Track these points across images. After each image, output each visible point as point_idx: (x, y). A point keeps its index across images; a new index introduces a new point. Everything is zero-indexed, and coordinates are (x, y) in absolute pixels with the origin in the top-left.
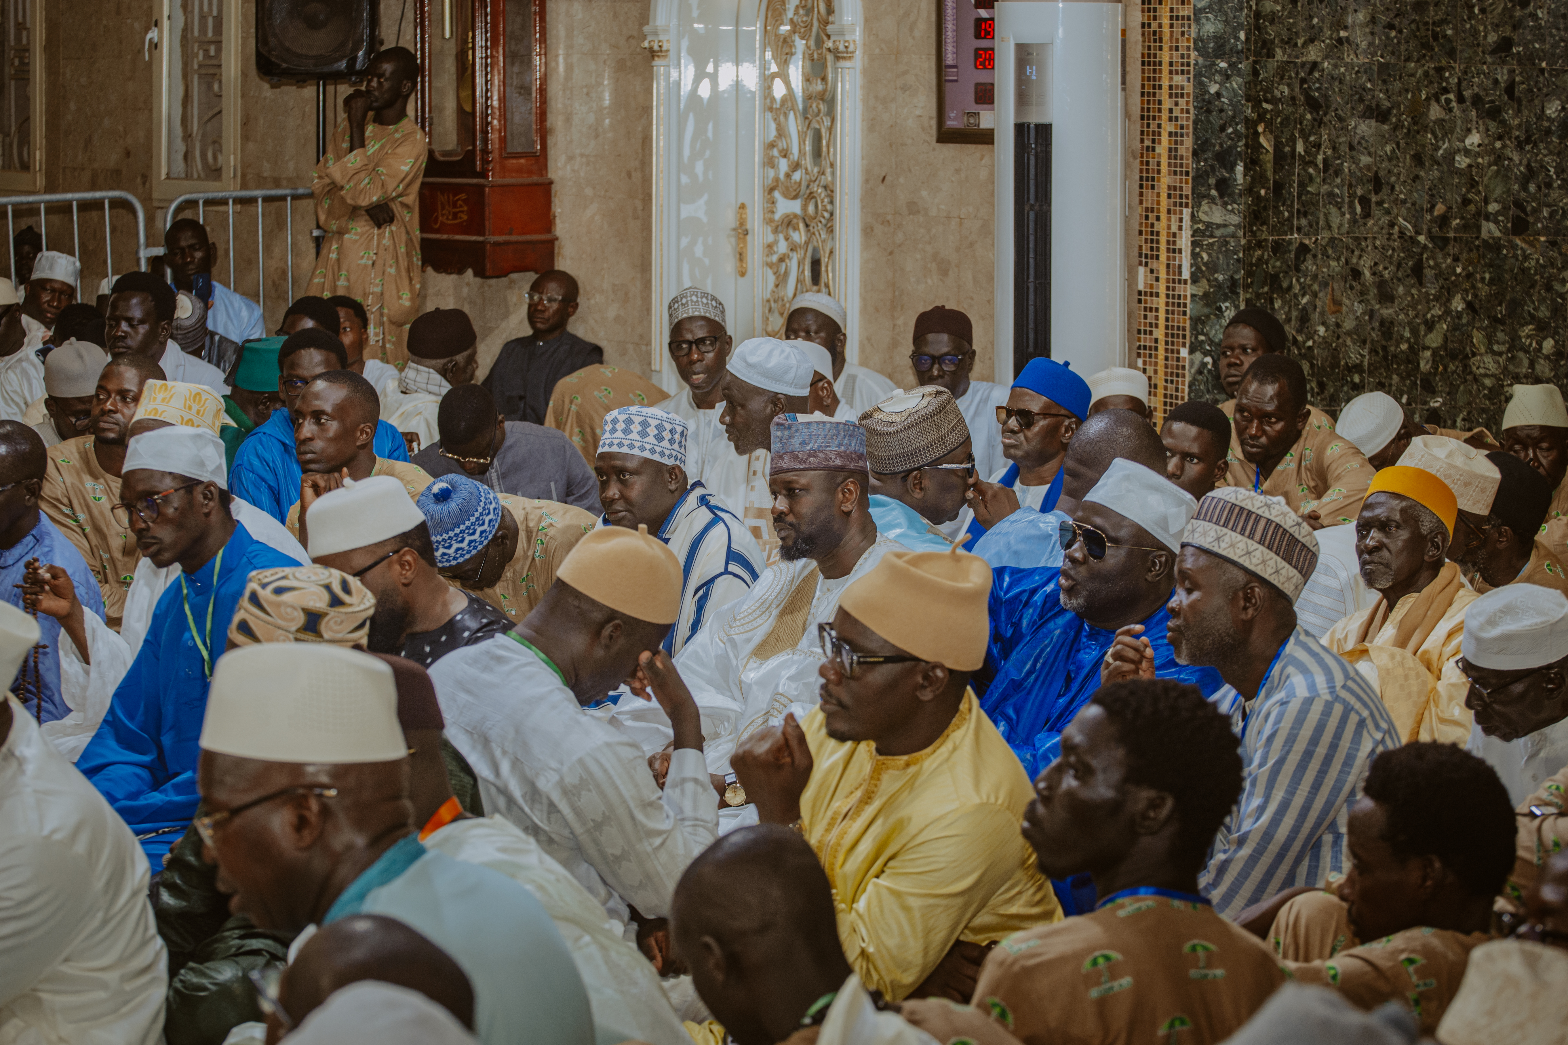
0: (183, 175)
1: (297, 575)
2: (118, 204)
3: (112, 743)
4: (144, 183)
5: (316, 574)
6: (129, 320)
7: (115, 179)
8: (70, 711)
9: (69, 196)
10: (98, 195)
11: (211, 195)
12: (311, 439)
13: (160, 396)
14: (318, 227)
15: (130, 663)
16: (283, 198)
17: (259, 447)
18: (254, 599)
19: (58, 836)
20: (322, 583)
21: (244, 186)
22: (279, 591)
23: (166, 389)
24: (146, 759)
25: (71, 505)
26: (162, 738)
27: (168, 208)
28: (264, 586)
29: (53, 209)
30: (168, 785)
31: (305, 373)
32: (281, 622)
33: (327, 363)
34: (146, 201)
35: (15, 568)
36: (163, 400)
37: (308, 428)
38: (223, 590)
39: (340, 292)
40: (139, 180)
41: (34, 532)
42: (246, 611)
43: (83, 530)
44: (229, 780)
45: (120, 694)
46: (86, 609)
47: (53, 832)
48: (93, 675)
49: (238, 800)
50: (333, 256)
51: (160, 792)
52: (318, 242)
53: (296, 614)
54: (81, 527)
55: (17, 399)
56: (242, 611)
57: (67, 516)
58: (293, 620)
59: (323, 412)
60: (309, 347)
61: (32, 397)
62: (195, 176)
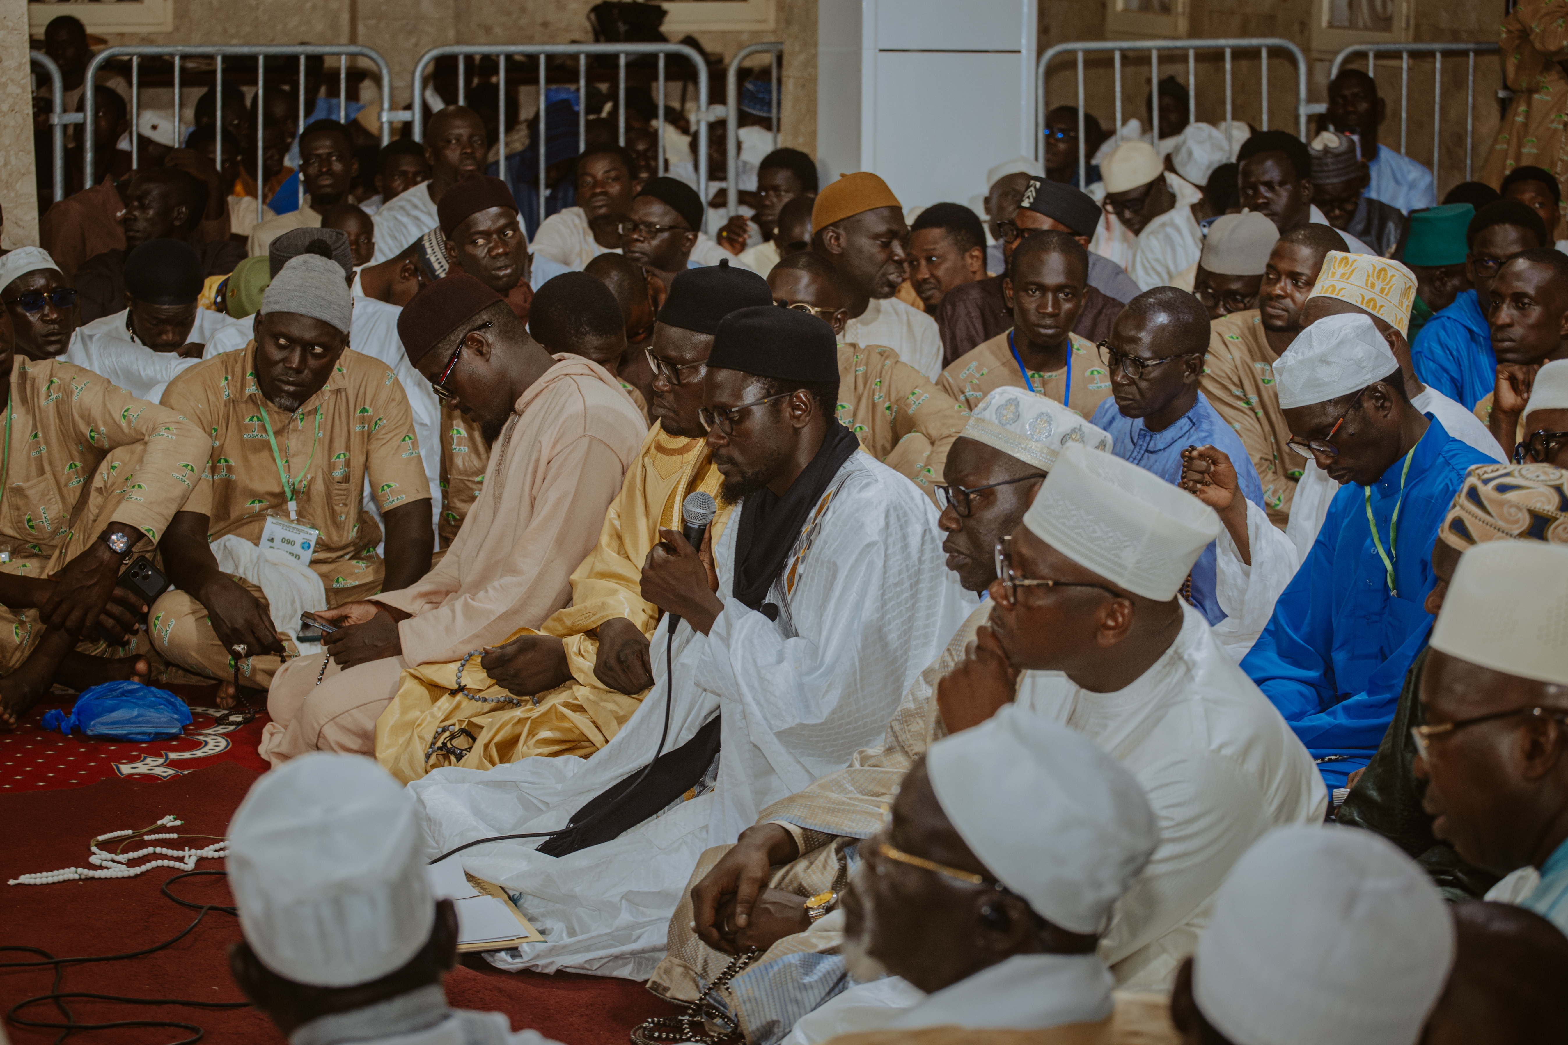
0: (1347, 24)
1: (1524, 472)
2: (1275, 53)
3: (1273, 655)
4: (1302, 31)
5: (1545, 473)
6: (1269, 185)
7: (1268, 25)
8: (1225, 616)
9: (1222, 42)
10: (1254, 42)
11: (1382, 47)
12: (1510, 325)
13: (1340, 271)
14: (1505, 87)
15: (1296, 568)
16: (1465, 53)
17: (1442, 334)
18: (1473, 495)
19: (1227, 751)
20: (1552, 483)
21: (1417, 38)
22: (1502, 489)
23: (1347, 263)
24: (1312, 674)
25: (1241, 385)
26: (1333, 654)
27: (1331, 61)
28: (1486, 482)
29: (1203, 56)
30: (1338, 707)
31: (1498, 251)
32: (1501, 524)
33: (1523, 240)
34: (1307, 50)
35: (1166, 454)
36: (1343, 275)
37: (1506, 313)
38: (1415, 492)
39: (1525, 162)
40: (1296, 28)
41: (1190, 414)
42: (1462, 507)
43: (1256, 414)
44: (1459, 688)
45: (1286, 601)
46: (1250, 503)
47: (1221, 747)
48: (1253, 577)
49: (1465, 712)
50: (1520, 119)
51: (1328, 714)
52: (1505, 106)
53: (1520, 515)
54: (1252, 409)
55: (1159, 268)
56: (1458, 508)
57: (1238, 398)
58: (1517, 522)
59: (1525, 295)
60: (1504, 222)
61: (1176, 266)
62: (1361, 24)
